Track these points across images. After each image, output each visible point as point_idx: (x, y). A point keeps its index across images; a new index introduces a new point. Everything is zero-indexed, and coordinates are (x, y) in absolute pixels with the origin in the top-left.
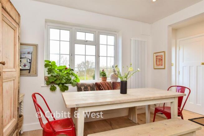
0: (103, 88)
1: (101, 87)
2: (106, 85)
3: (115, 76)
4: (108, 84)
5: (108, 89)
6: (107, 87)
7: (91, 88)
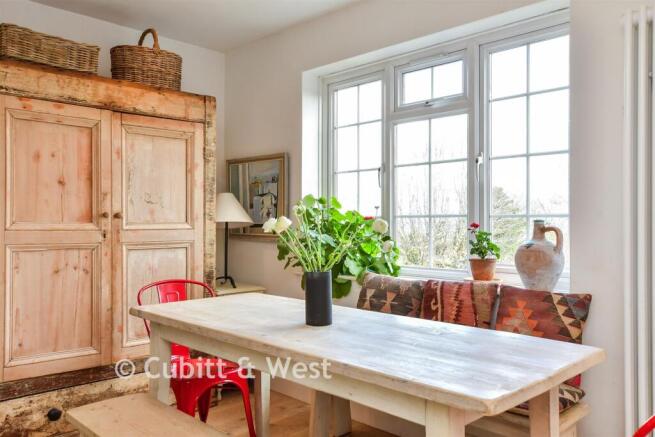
0: (439, 305)
1: (434, 301)
2: (457, 295)
3: (532, 259)
4: (472, 292)
5: (457, 321)
6: (456, 304)
7: (399, 297)
